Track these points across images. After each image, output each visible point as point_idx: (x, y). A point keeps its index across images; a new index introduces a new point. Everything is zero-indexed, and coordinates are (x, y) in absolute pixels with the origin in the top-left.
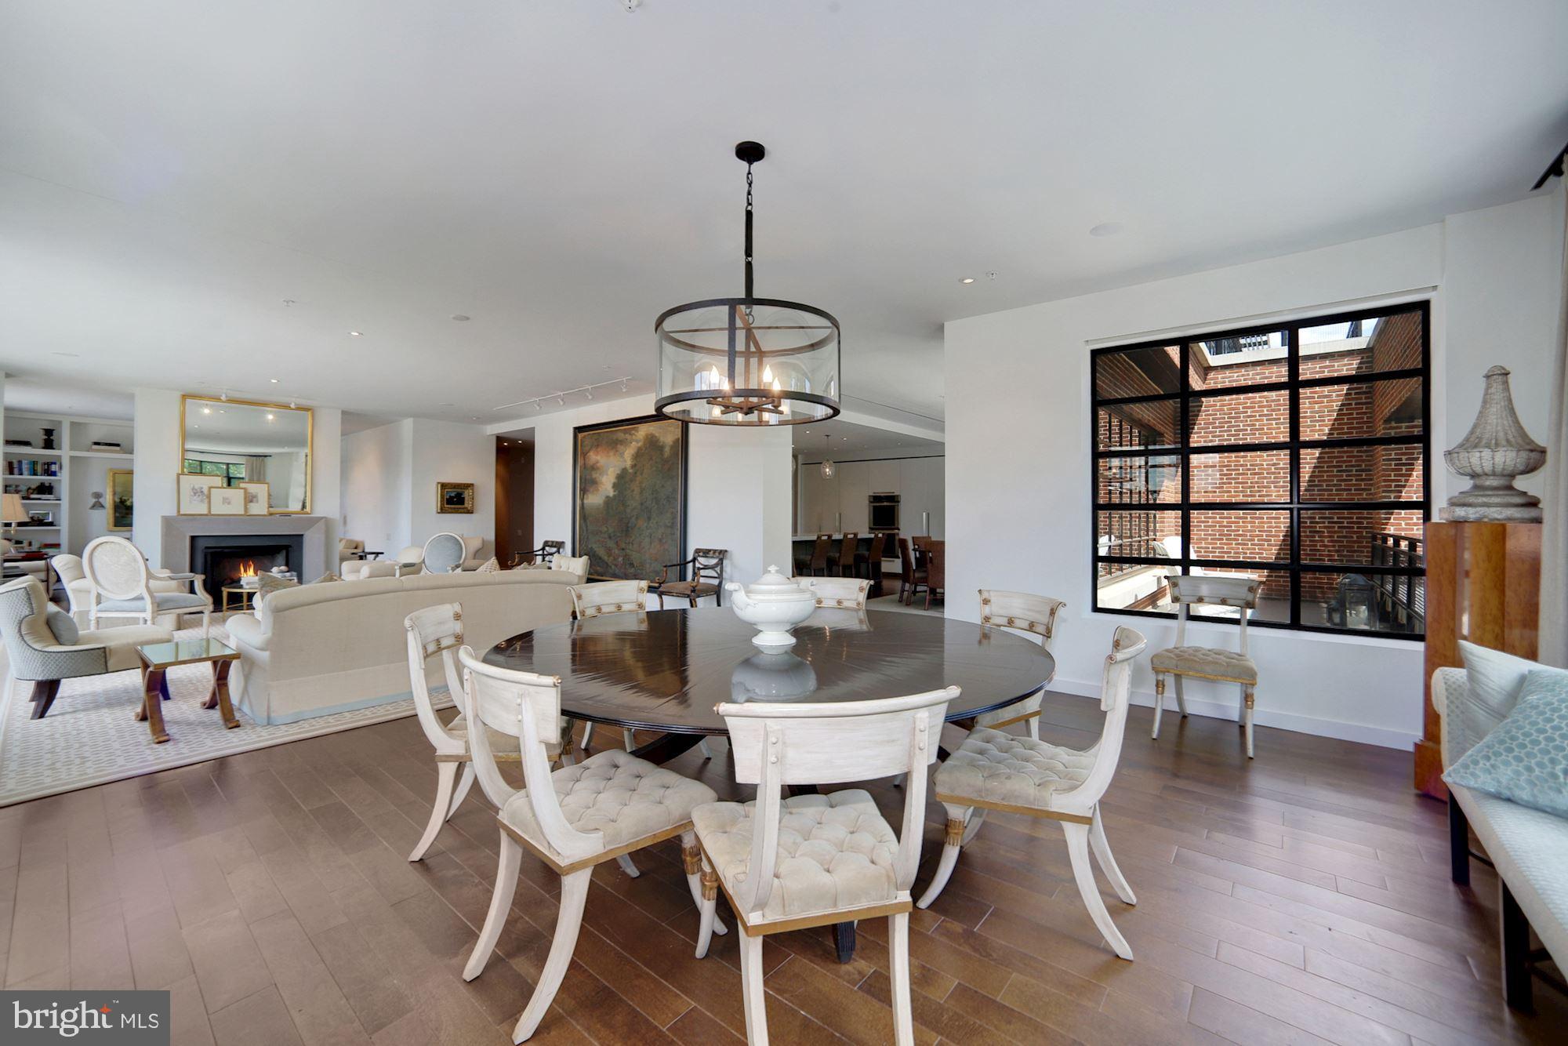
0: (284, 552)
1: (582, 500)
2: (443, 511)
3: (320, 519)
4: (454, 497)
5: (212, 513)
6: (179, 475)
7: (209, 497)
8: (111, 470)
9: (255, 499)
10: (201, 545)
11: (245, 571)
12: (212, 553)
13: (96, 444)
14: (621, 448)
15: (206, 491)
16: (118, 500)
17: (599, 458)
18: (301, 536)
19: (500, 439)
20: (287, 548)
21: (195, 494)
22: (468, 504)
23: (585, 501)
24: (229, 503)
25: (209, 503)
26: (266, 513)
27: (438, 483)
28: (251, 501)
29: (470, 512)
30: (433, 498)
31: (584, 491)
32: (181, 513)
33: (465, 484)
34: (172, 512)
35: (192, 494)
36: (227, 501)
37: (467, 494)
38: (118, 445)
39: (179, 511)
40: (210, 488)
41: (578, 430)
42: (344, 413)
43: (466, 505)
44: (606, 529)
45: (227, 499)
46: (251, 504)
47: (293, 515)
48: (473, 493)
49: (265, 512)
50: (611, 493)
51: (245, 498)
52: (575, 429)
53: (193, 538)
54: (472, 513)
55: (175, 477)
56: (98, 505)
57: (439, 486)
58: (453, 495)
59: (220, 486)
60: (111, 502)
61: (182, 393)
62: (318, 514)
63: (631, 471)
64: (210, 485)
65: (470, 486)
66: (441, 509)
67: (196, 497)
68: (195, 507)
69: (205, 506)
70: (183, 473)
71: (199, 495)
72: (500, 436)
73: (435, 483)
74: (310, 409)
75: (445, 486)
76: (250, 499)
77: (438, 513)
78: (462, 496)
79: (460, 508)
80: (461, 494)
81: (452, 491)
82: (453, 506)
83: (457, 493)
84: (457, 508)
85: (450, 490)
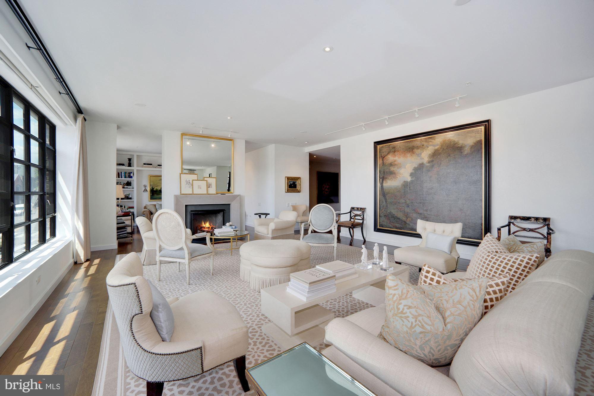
0: (222, 213)
1: (382, 184)
2: (288, 191)
3: (237, 196)
5: (194, 193)
6: (180, 174)
7: (192, 185)
8: (149, 175)
9: (211, 186)
10: (190, 209)
11: (205, 223)
12: (194, 214)
13: (144, 164)
14: (417, 151)
15: (191, 182)
16: (151, 188)
17: (396, 158)
18: (229, 205)
19: (311, 155)
20: (224, 211)
21: (187, 183)
23: (384, 185)
24: (200, 188)
25: (193, 188)
26: (215, 193)
27: (286, 177)
28: (209, 187)
29: (299, 192)
30: (283, 185)
31: (383, 179)
32: (182, 193)
33: (297, 177)
34: (178, 193)
35: (186, 183)
38: (151, 164)
39: (181, 192)
40: (193, 180)
41: (377, 143)
42: (246, 141)
43: (297, 188)
44: (404, 201)
45: (200, 186)
46: (209, 188)
47: (226, 194)
48: (300, 182)
50: (409, 179)
51: (207, 185)
52: (375, 143)
53: (186, 206)
55: (179, 174)
56: (146, 190)
58: (292, 183)
59: (197, 179)
60: (149, 189)
61: (182, 133)
62: (236, 193)
63: (428, 165)
64: (193, 179)
65: (299, 178)
66: (287, 190)
67: (187, 185)
68: (187, 190)
69: (191, 189)
70: (182, 173)
71: (189, 184)
72: (311, 153)
73: (285, 177)
74: (233, 140)
75: (288, 178)
76: (209, 186)
77: (286, 192)
78: (296, 184)
79: (295, 190)
80: (295, 183)
81: (292, 181)
82: (292, 189)
83: (293, 182)
84: (294, 190)
85: (291, 181)
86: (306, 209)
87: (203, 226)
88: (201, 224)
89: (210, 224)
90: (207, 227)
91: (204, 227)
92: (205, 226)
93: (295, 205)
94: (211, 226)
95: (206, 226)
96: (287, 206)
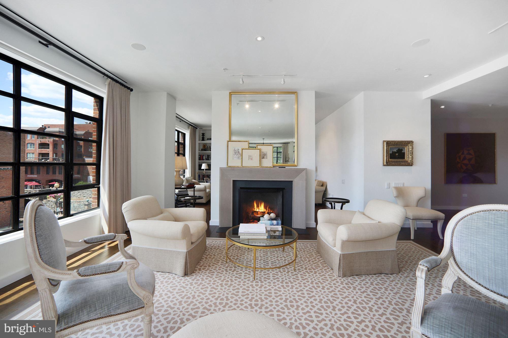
0: (281, 193)
2: (388, 164)
3: (303, 170)
4: (395, 153)
5: (244, 166)
6: (228, 142)
7: (242, 155)
9: (265, 157)
10: (239, 185)
11: (258, 206)
15: (240, 151)
18: (291, 182)
20: (282, 189)
21: (235, 153)
22: (408, 158)
24: (252, 159)
25: (242, 159)
27: (384, 141)
28: (263, 158)
29: (410, 164)
30: (379, 154)
32: (229, 166)
33: (405, 141)
34: (225, 166)
35: (234, 153)
36: (250, 158)
37: (406, 150)
39: (228, 164)
42: (316, 93)
43: (406, 158)
45: (251, 156)
46: (263, 160)
47: (286, 167)
48: (412, 148)
49: (270, 165)
51: (260, 155)
53: (234, 181)
54: (412, 165)
55: (226, 142)
57: (385, 143)
58: (395, 151)
59: (248, 148)
61: (230, 91)
62: (301, 166)
64: (243, 148)
65: (410, 143)
66: (386, 162)
67: (236, 155)
68: (235, 162)
69: (240, 161)
70: (230, 141)
71: (237, 154)
72: (432, 98)
73: (381, 142)
74: (296, 92)
75: (389, 143)
76: (263, 156)
77: (384, 165)
78: (403, 152)
79: (402, 162)
80: (402, 150)
81: (395, 148)
82: (396, 160)
83: (399, 149)
84: (399, 162)
85: (393, 147)
86: (425, 194)
87: (255, 210)
88: (252, 208)
89: (265, 207)
90: (262, 211)
91: (257, 212)
92: (258, 210)
93: (402, 186)
94: (266, 210)
95: (260, 211)
96: (386, 187)
